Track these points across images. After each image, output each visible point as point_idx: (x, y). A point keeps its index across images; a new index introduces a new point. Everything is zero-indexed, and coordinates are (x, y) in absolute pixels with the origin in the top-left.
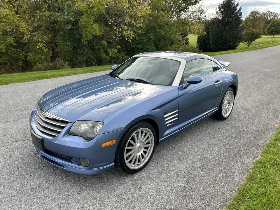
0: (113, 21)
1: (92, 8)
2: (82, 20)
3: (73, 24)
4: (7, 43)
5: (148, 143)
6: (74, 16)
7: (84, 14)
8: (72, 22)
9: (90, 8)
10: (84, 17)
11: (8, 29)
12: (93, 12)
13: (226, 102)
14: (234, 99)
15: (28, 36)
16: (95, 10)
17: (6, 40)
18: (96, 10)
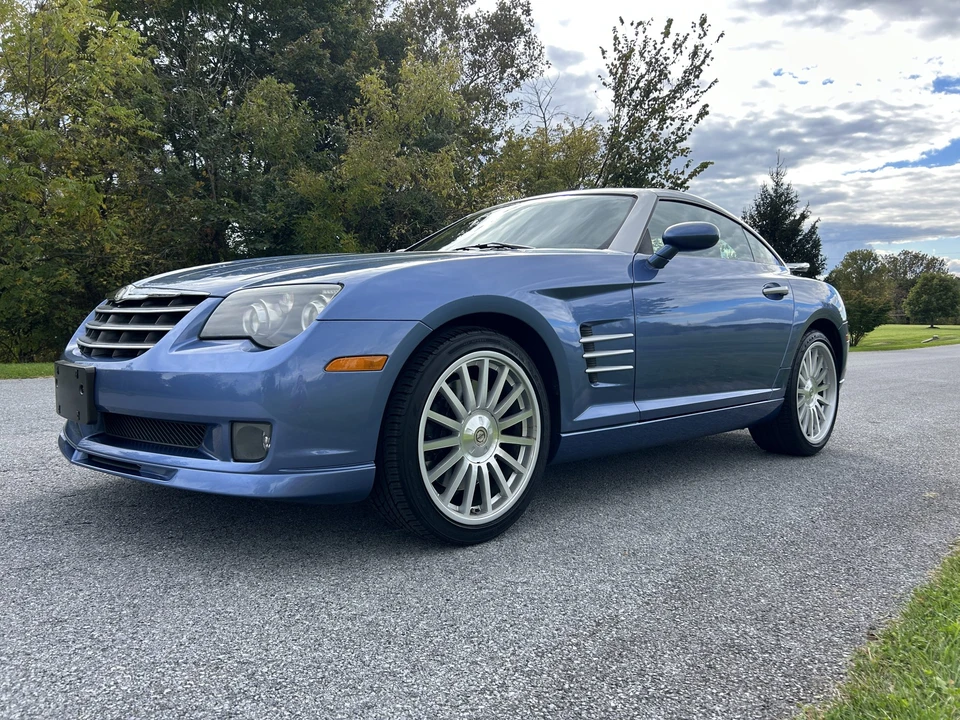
0: (404, 231)
1: (342, 189)
2: (305, 223)
3: (276, 237)
4: (55, 283)
5: (514, 410)
6: (280, 213)
7: (314, 206)
8: (274, 232)
9: (334, 191)
10: (313, 214)
11: (67, 243)
12: (344, 202)
13: (809, 385)
14: (838, 385)
15: (127, 262)
16: (350, 196)
17: (55, 277)
18: (353, 195)
